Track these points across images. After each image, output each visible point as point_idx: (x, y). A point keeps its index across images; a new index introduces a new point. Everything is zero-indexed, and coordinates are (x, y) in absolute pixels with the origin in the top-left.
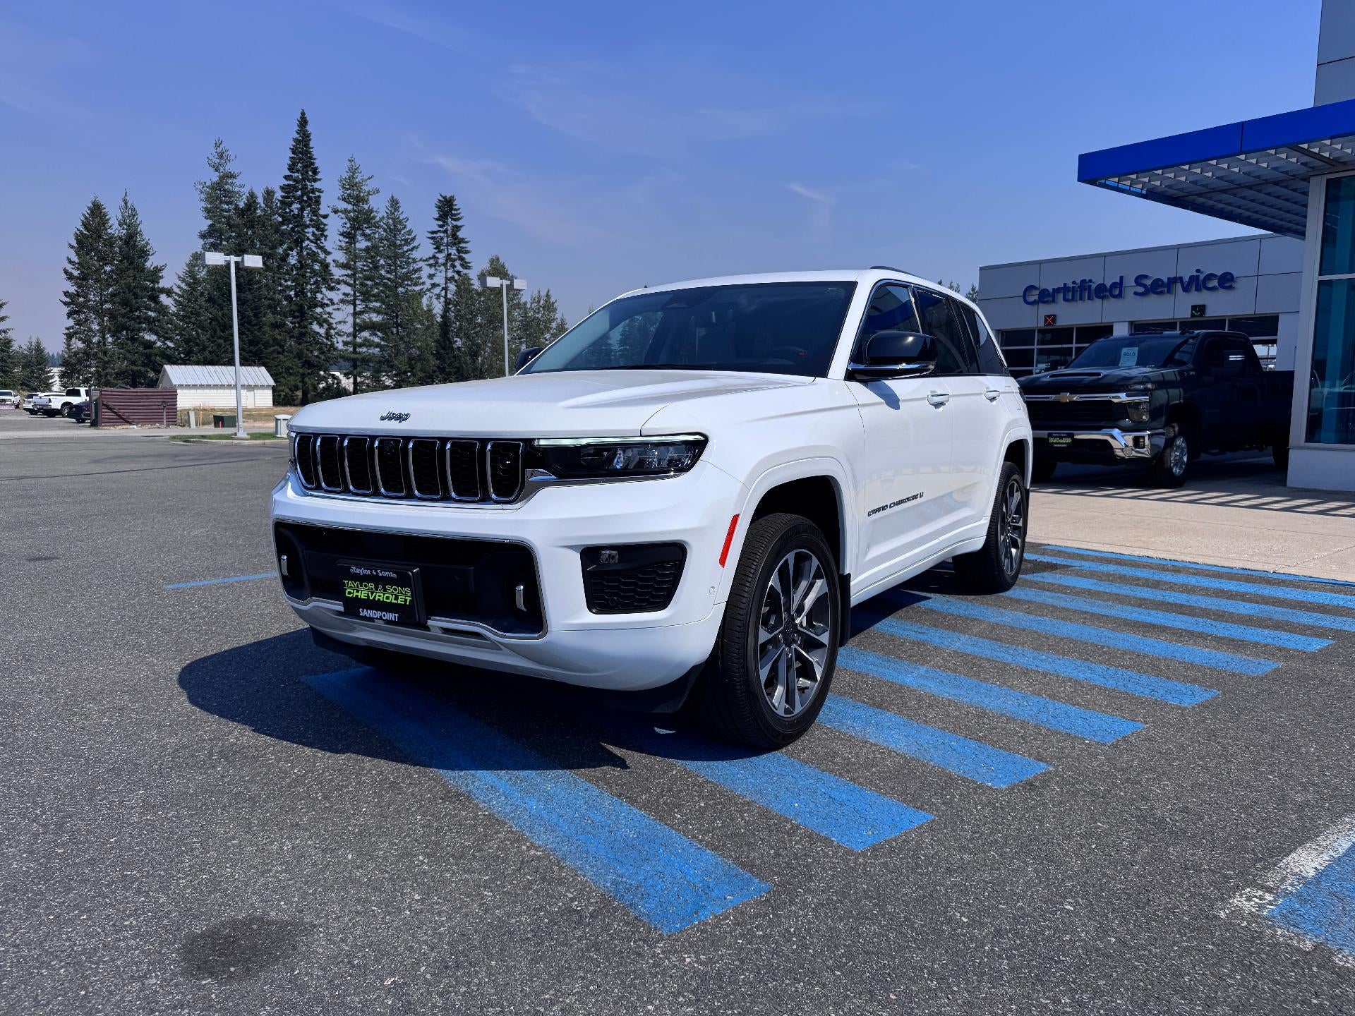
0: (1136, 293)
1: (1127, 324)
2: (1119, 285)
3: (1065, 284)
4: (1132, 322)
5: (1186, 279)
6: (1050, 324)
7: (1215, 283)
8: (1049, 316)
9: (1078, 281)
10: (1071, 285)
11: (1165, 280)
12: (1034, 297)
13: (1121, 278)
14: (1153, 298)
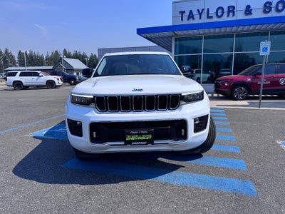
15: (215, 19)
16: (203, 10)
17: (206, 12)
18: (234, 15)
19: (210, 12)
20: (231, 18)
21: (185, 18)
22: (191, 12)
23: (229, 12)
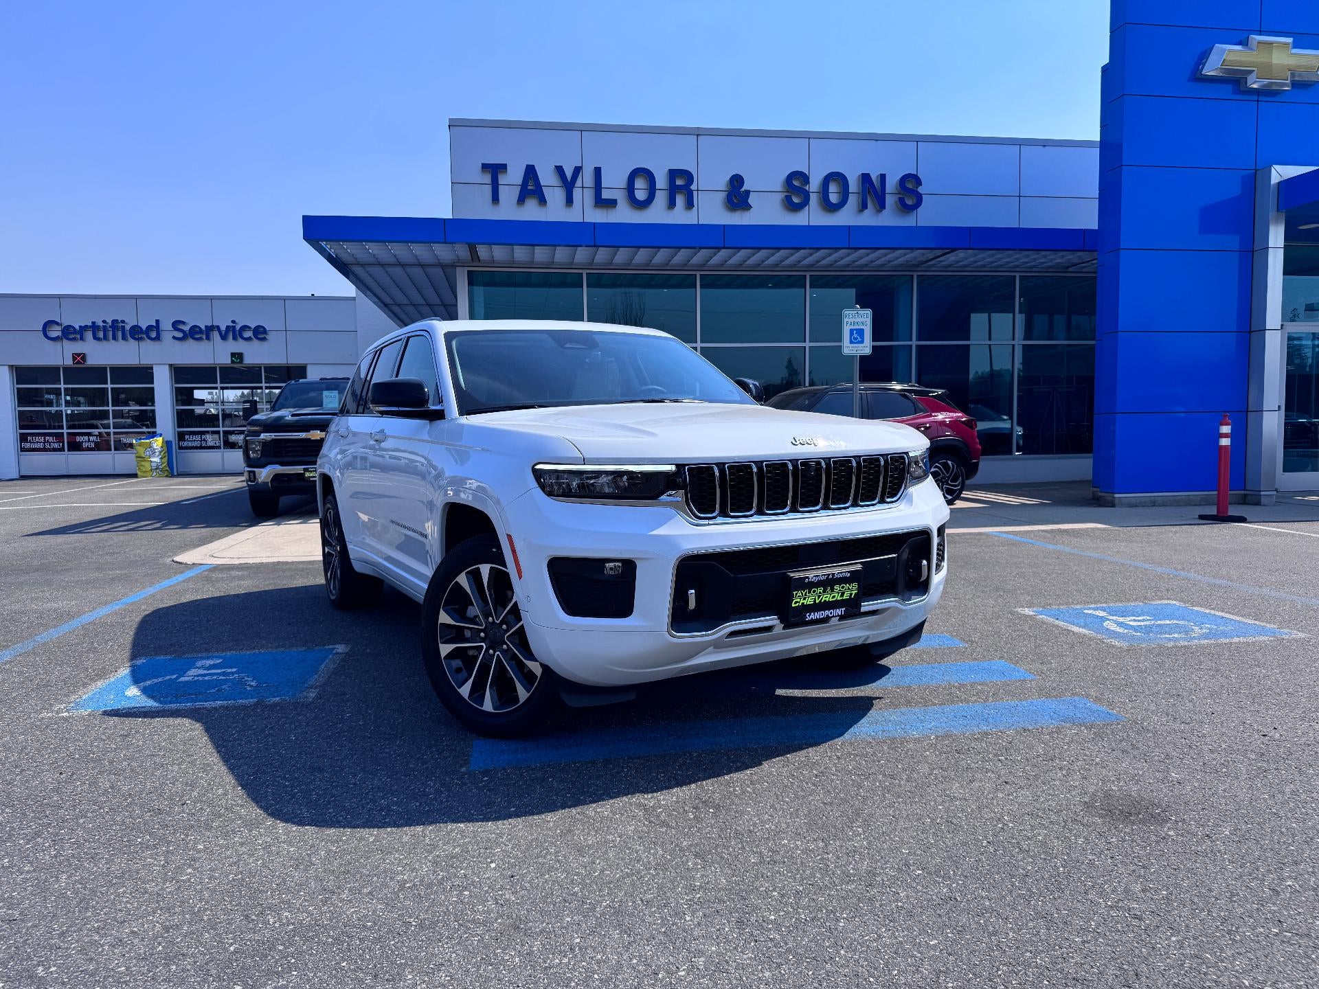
0: (174, 338)
1: (168, 366)
2: (157, 327)
3: (93, 323)
4: (171, 365)
5: (223, 328)
6: (79, 362)
7: (248, 334)
8: (78, 355)
9: (109, 321)
10: (101, 324)
11: (203, 328)
12: (55, 332)
13: (157, 321)
14: (190, 343)
15: (624, 215)
16: (578, 170)
17: (587, 178)
18: (690, 205)
19: (605, 183)
20: (680, 216)
21: (509, 194)
22: (530, 172)
23: (673, 191)
